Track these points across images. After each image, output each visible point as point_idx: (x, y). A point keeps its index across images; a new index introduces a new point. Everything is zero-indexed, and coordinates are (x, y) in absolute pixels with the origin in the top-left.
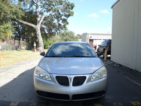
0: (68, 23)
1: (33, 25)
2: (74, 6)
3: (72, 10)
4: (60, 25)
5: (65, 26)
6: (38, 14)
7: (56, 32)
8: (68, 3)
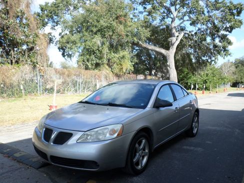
0: (230, 43)
1: (163, 51)
2: (241, 8)
3: (238, 18)
4: (215, 46)
5: (227, 49)
6: (174, 31)
7: (209, 60)
8: (228, 4)
